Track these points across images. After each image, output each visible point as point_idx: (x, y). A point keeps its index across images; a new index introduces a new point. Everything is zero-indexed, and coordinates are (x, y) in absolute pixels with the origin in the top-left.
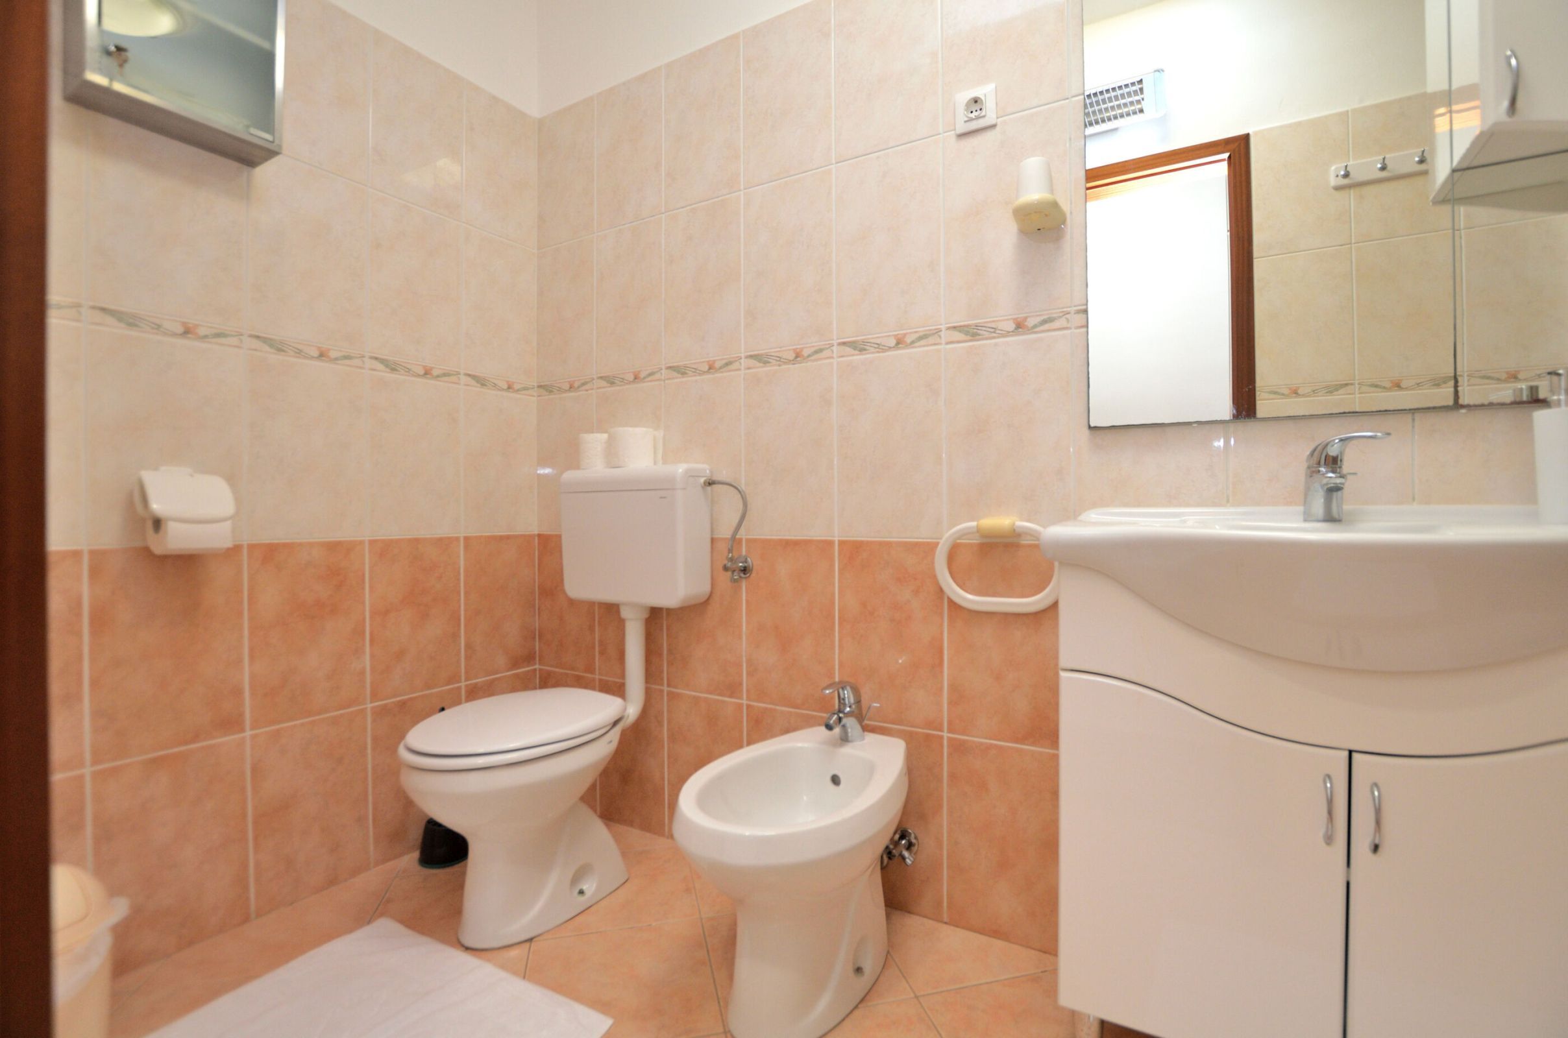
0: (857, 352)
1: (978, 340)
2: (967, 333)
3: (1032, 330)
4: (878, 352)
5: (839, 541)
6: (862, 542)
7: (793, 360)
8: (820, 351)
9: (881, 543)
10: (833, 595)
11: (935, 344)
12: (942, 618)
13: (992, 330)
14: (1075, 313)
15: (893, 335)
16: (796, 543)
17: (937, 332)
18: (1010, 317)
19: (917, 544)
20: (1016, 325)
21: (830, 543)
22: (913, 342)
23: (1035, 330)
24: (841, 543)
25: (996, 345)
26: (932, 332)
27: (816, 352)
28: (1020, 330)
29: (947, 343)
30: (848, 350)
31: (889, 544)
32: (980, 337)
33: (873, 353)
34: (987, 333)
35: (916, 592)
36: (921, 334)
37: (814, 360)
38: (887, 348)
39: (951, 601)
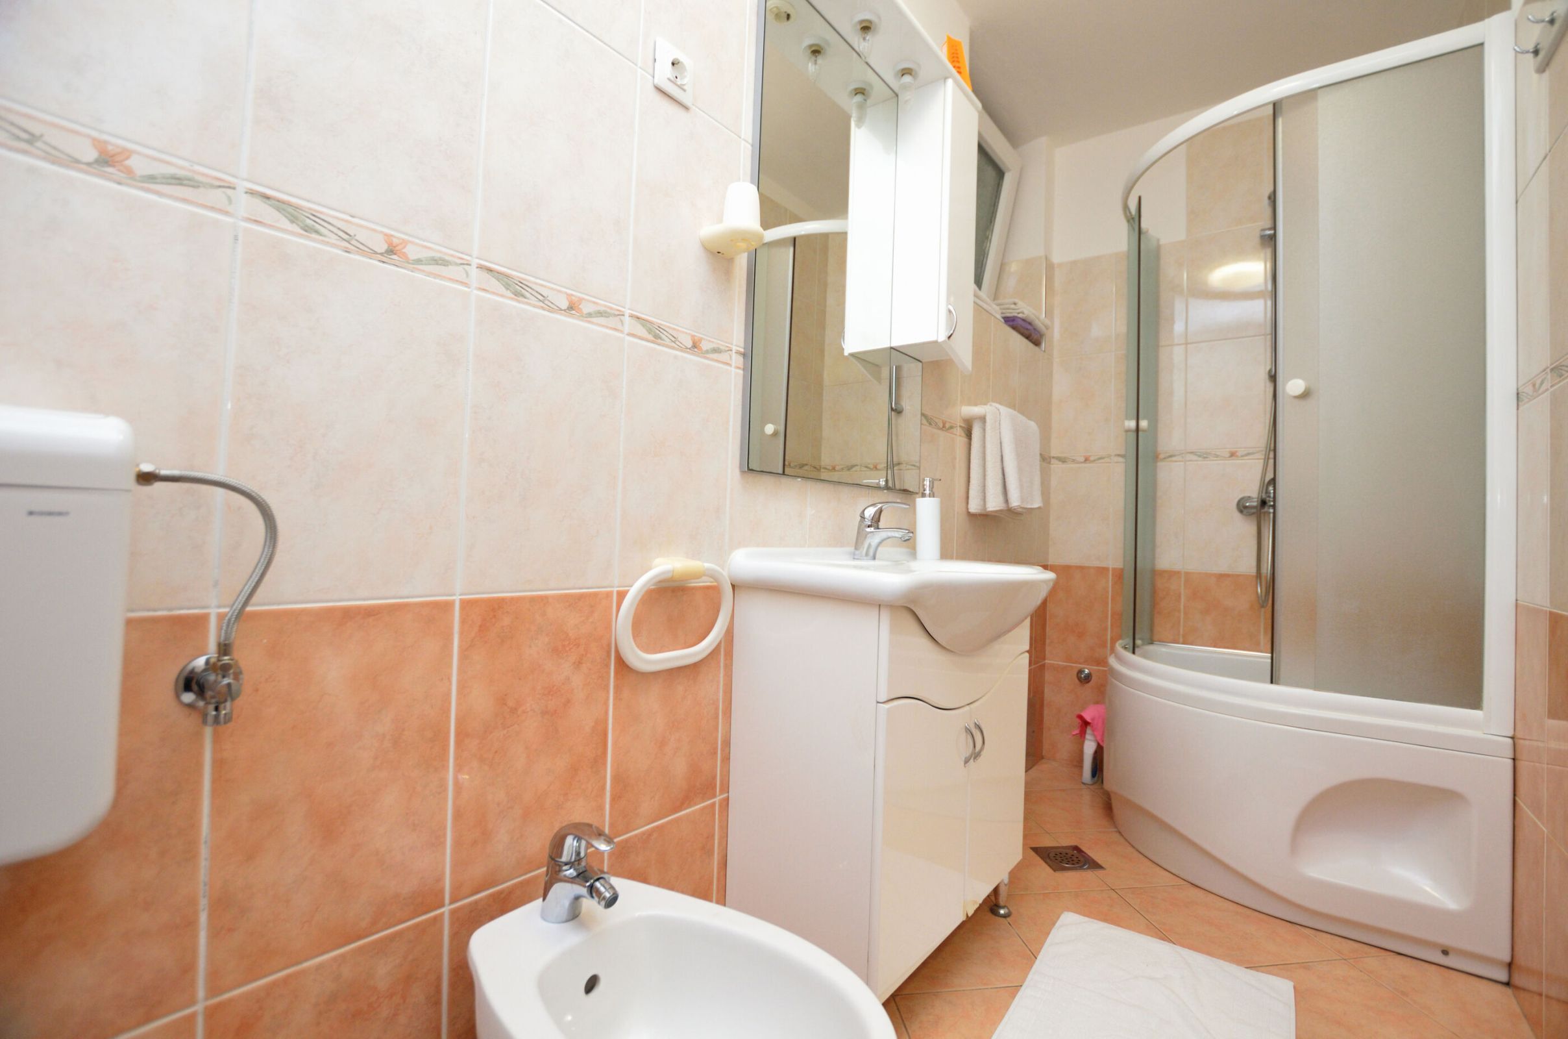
0: (509, 294)
1: (659, 345)
2: (650, 331)
3: (704, 354)
4: (543, 308)
5: (463, 602)
6: (503, 600)
7: (381, 254)
8: (443, 262)
9: (533, 599)
10: (448, 695)
11: (615, 329)
12: (608, 692)
13: (673, 339)
14: (736, 353)
15: (566, 293)
17: (618, 315)
18: (688, 332)
19: (581, 597)
20: (693, 343)
21: (446, 607)
22: (590, 315)
23: (708, 356)
24: (466, 605)
25: (676, 357)
26: (613, 312)
27: (436, 261)
28: (696, 350)
29: (629, 334)
30: (494, 284)
31: (544, 600)
32: (662, 342)
33: (535, 306)
34: (668, 340)
35: (578, 664)
36: (602, 309)
37: (429, 274)
38: (555, 307)
39: (621, 663)
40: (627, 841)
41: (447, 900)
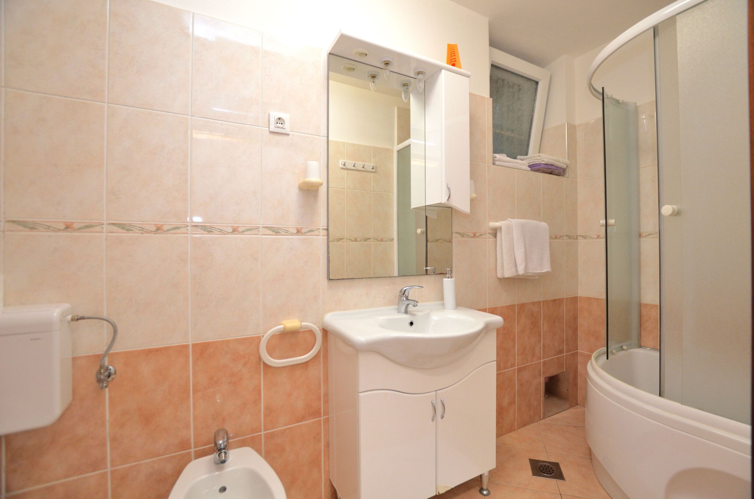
0: (206, 233)
1: (279, 235)
2: (273, 231)
3: (304, 234)
4: (221, 234)
5: (192, 344)
6: (210, 343)
7: (154, 231)
8: (178, 228)
9: (222, 342)
10: (189, 377)
11: (256, 234)
12: (260, 375)
13: (286, 232)
14: (322, 230)
15: (231, 226)
16: (158, 350)
17: (257, 228)
18: (295, 227)
19: (245, 339)
20: (297, 231)
21: (186, 347)
22: (243, 232)
23: (306, 234)
24: (194, 345)
25: (288, 239)
26: (254, 228)
27: (175, 228)
28: (299, 233)
29: (262, 235)
30: (199, 230)
31: (228, 341)
32: (280, 234)
33: (217, 234)
34: (284, 232)
35: (245, 364)
36: (248, 228)
37: (173, 233)
38: (226, 232)
39: (265, 365)
40: (273, 432)
41: (193, 446)
